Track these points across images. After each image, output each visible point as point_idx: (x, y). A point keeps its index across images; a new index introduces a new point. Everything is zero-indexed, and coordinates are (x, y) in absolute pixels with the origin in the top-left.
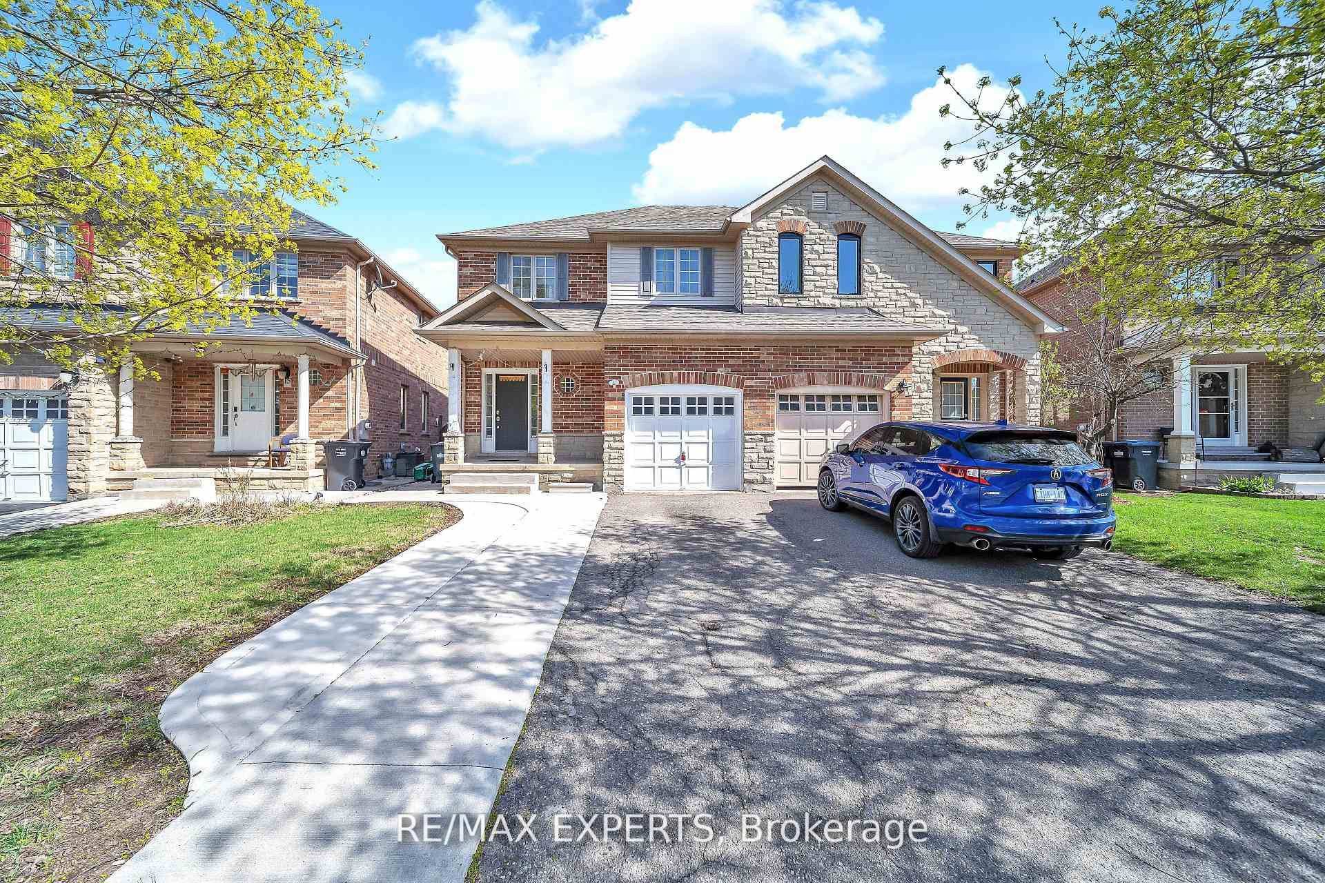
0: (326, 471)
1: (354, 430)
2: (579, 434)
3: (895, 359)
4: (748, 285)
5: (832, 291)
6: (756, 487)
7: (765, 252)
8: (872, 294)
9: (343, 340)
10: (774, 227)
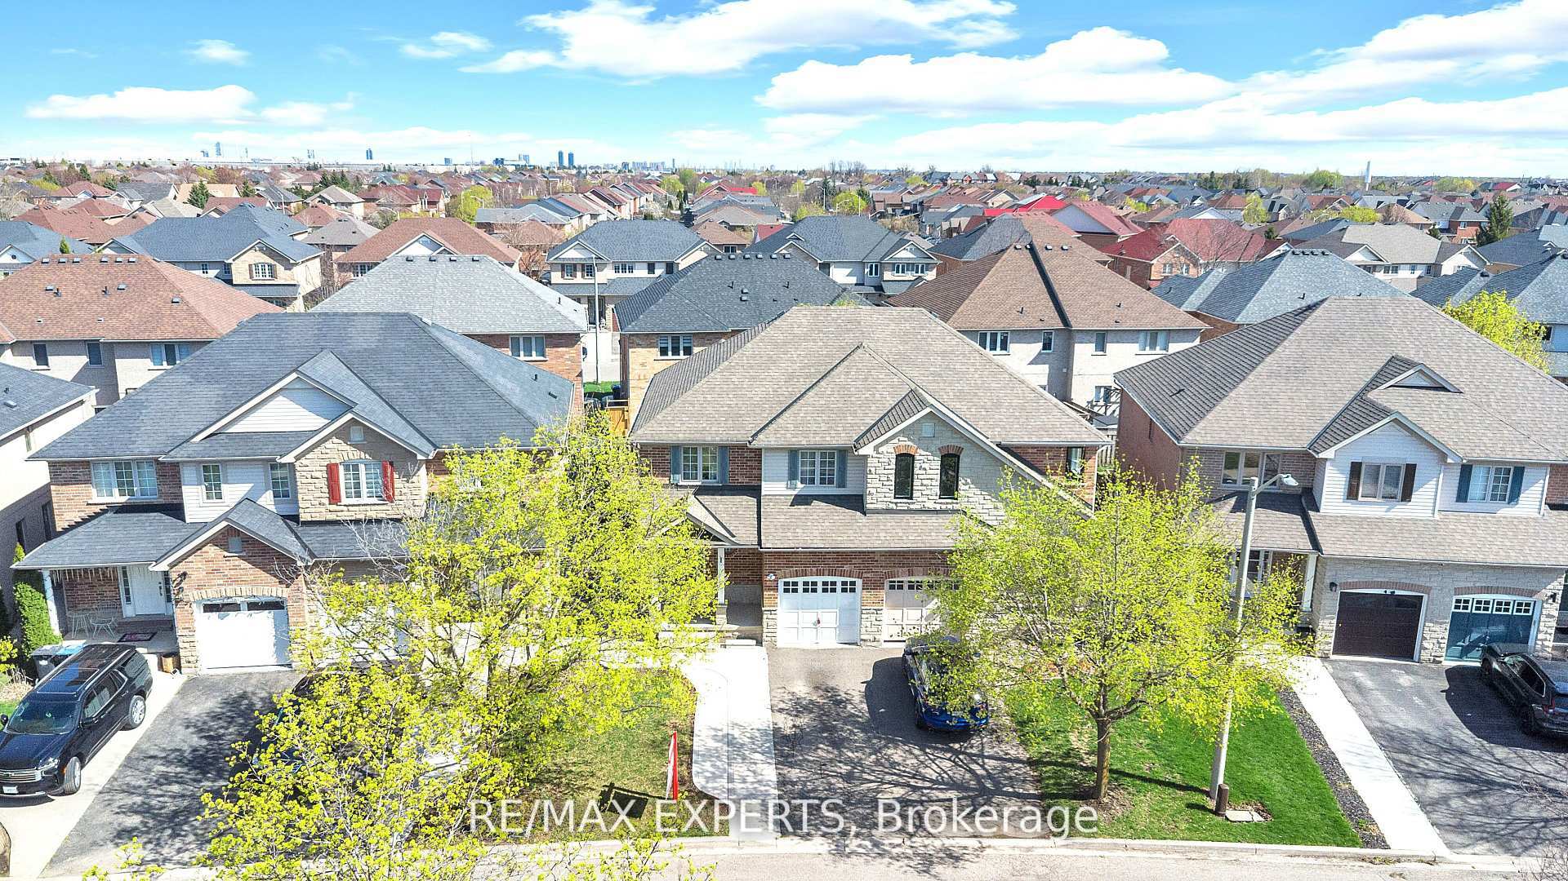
4: (871, 494)
5: (935, 498)
6: (869, 644)
7: (885, 469)
8: (966, 499)
10: (892, 451)
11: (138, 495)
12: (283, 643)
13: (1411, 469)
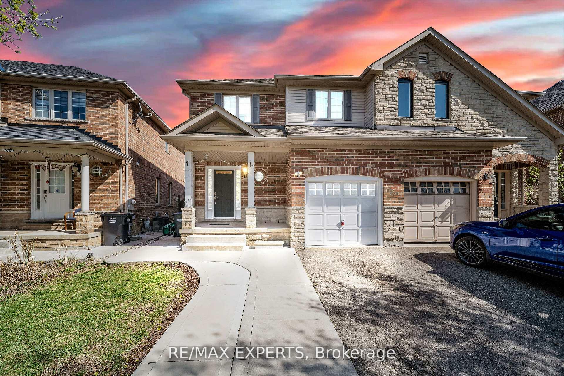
0: (102, 233)
1: (124, 205)
2: (266, 207)
3: (481, 159)
4: (379, 111)
5: (432, 116)
6: (392, 243)
7: (390, 90)
8: (457, 118)
9: (116, 148)
10: (395, 74)
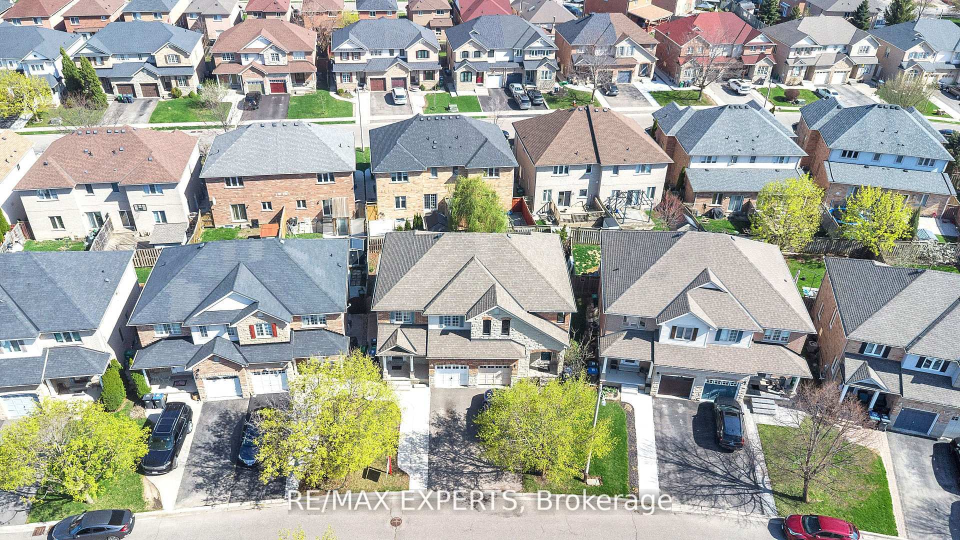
7: (479, 325)
8: (512, 336)
10: (481, 319)
11: (173, 333)
12: (238, 388)
13: (696, 330)
